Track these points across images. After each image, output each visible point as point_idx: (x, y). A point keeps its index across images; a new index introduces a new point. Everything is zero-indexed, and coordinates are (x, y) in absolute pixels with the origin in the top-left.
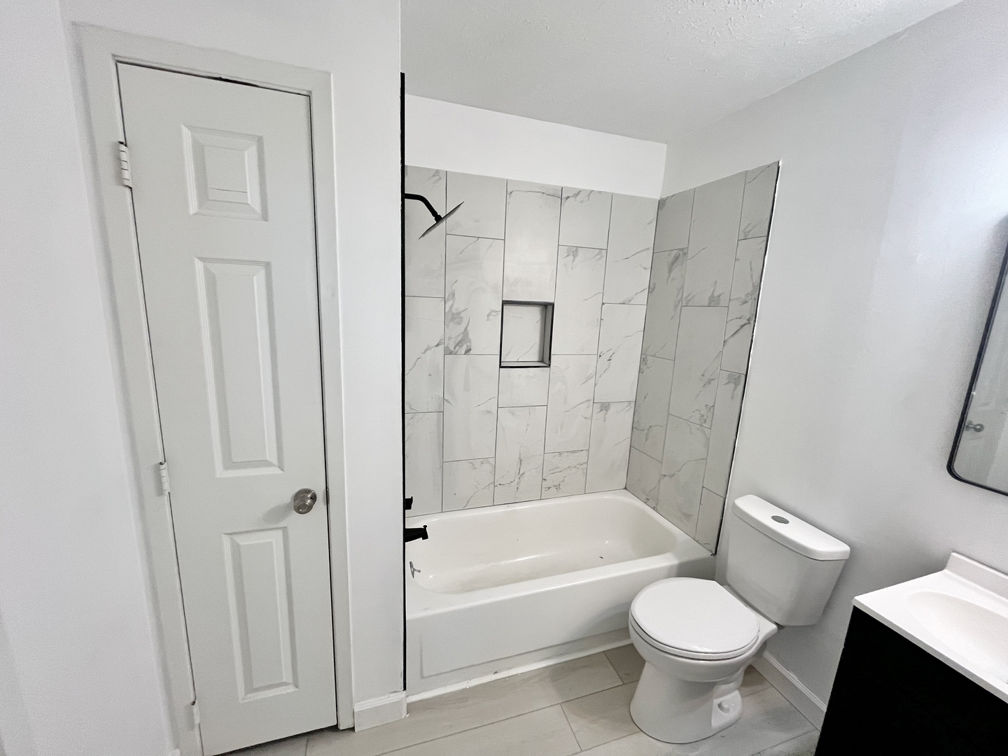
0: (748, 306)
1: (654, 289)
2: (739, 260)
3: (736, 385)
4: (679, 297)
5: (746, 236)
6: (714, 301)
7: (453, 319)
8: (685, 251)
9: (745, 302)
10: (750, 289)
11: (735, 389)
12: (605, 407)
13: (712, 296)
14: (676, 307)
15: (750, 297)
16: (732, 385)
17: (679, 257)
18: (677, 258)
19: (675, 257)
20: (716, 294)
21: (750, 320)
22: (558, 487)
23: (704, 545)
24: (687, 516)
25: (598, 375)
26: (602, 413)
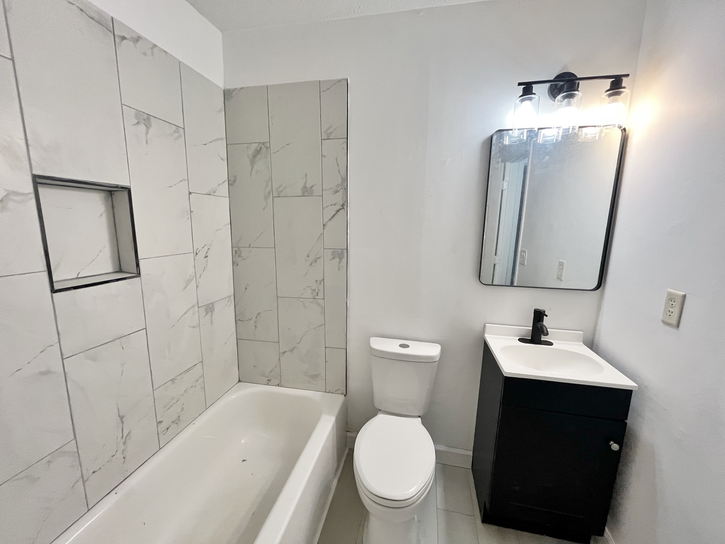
0: (340, 194)
1: (235, 181)
2: (324, 156)
3: (340, 259)
4: (269, 188)
5: (328, 136)
6: (307, 191)
8: (268, 145)
9: (337, 192)
10: (340, 181)
11: (340, 262)
12: (210, 308)
13: (305, 187)
14: (266, 198)
15: (340, 187)
16: (337, 260)
17: (260, 151)
18: (258, 152)
19: (256, 150)
20: (308, 186)
21: (344, 206)
22: (178, 421)
23: (335, 392)
24: (315, 377)
25: (198, 276)
26: (208, 316)
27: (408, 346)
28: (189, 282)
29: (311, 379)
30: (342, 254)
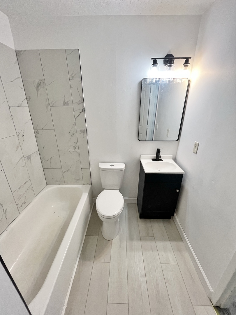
0: (81, 105)
1: (30, 99)
2: (72, 87)
3: (84, 133)
4: (48, 102)
5: (73, 78)
9: (79, 104)
10: (80, 99)
11: (84, 134)
12: (29, 158)
13: (64, 101)
14: (47, 107)
16: (82, 134)
20: (66, 101)
21: (83, 110)
22: (24, 203)
23: (87, 184)
24: (78, 180)
25: (21, 145)
26: (29, 160)
27: (113, 165)
28: (18, 147)
29: (77, 181)
30: (84, 131)
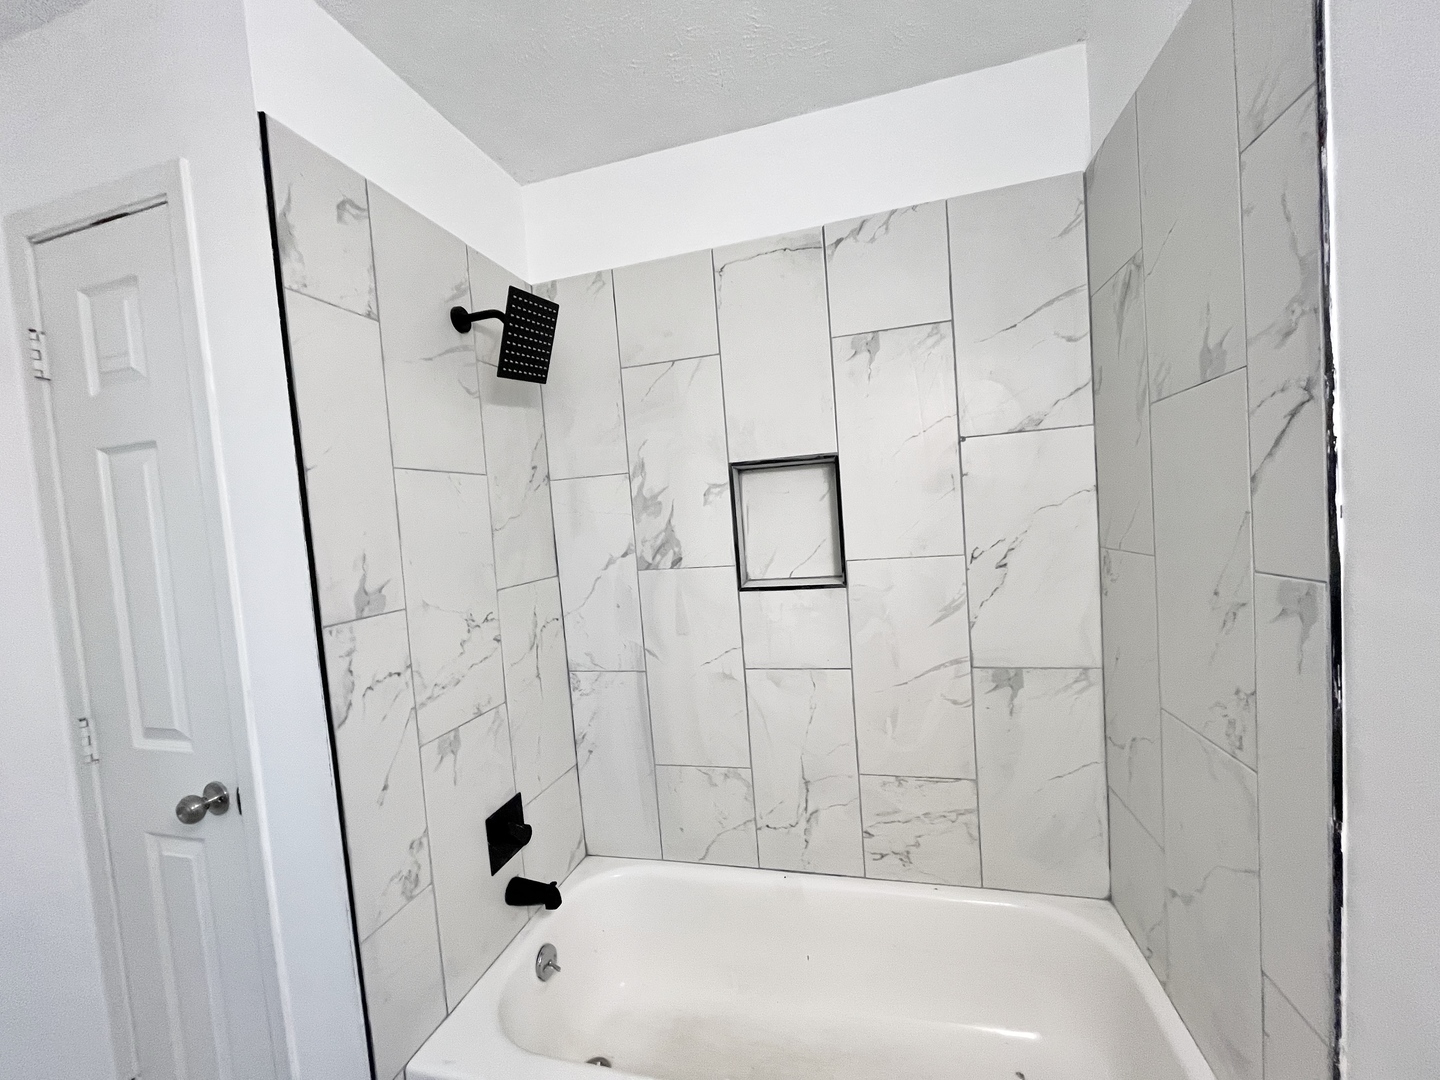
0: (1300, 337)
1: (1100, 382)
4: (1144, 381)
5: (1256, 129)
6: (1211, 364)
7: (645, 508)
8: (1138, 261)
9: (1290, 332)
10: (1292, 293)
11: (1304, 636)
12: (1009, 679)
13: (1206, 351)
14: (1140, 408)
15: (1298, 311)
17: (1131, 281)
18: (1127, 286)
19: (1124, 284)
20: (1213, 341)
22: (904, 858)
25: (975, 602)
26: (1001, 691)
28: (949, 610)
30: (1310, 601)
